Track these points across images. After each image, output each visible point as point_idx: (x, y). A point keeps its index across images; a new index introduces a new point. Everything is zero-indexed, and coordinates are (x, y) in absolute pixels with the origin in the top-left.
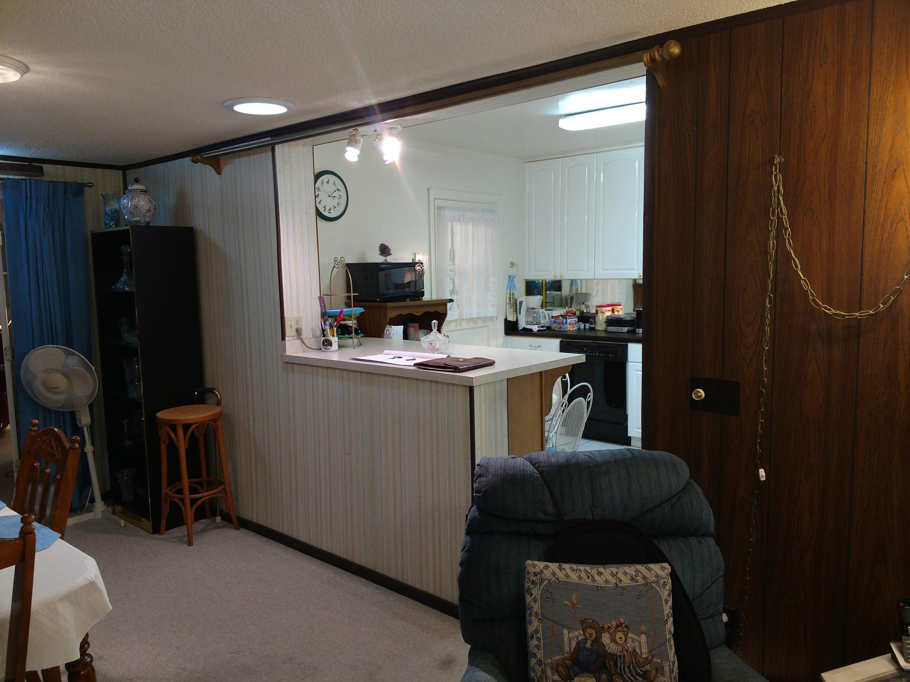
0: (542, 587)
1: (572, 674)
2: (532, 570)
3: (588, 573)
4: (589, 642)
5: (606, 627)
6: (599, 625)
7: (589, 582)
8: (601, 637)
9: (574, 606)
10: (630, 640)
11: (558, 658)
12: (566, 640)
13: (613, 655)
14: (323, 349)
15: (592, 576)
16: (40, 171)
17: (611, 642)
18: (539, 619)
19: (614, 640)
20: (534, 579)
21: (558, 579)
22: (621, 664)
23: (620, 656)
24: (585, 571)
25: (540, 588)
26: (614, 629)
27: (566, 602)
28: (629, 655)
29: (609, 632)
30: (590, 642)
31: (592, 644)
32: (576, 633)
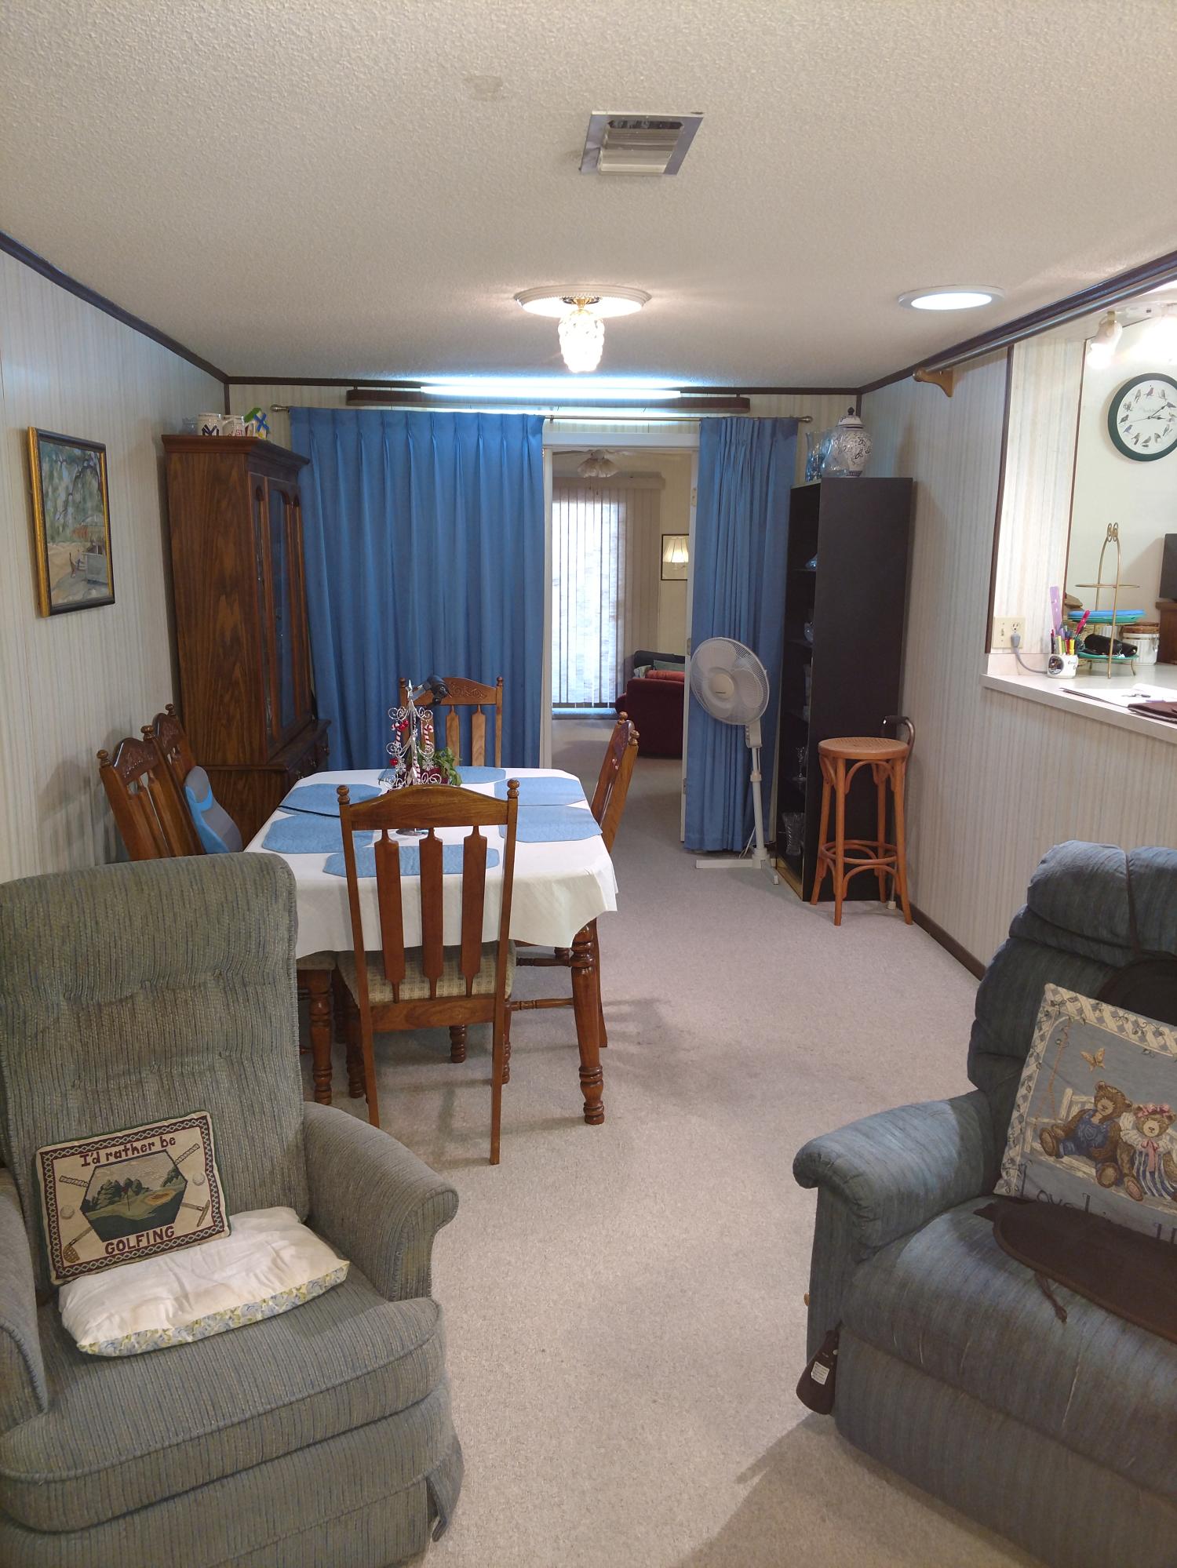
0: (1057, 1022)
1: (1062, 1150)
2: (1049, 996)
3: (1138, 1026)
4: (1099, 1116)
5: (1135, 1106)
6: (1125, 1100)
7: (1134, 1039)
8: (1120, 1116)
9: (1095, 1062)
10: (1168, 1138)
11: (1046, 1120)
12: (1065, 1102)
13: (1129, 1147)
14: (1049, 673)
15: (1143, 1033)
16: (746, 404)
17: (1133, 1128)
18: (1040, 1064)
19: (1138, 1127)
20: (1049, 1010)
21: (1084, 1020)
22: (1140, 1163)
23: (1141, 1153)
24: (1136, 1023)
25: (1054, 1023)
26: (1146, 1113)
27: (1084, 1053)
28: (1157, 1156)
29: (1135, 1114)
30: (1101, 1116)
31: (1102, 1121)
32: (1084, 1098)
